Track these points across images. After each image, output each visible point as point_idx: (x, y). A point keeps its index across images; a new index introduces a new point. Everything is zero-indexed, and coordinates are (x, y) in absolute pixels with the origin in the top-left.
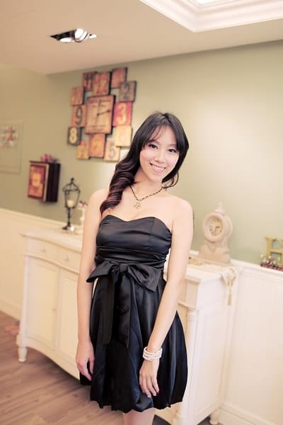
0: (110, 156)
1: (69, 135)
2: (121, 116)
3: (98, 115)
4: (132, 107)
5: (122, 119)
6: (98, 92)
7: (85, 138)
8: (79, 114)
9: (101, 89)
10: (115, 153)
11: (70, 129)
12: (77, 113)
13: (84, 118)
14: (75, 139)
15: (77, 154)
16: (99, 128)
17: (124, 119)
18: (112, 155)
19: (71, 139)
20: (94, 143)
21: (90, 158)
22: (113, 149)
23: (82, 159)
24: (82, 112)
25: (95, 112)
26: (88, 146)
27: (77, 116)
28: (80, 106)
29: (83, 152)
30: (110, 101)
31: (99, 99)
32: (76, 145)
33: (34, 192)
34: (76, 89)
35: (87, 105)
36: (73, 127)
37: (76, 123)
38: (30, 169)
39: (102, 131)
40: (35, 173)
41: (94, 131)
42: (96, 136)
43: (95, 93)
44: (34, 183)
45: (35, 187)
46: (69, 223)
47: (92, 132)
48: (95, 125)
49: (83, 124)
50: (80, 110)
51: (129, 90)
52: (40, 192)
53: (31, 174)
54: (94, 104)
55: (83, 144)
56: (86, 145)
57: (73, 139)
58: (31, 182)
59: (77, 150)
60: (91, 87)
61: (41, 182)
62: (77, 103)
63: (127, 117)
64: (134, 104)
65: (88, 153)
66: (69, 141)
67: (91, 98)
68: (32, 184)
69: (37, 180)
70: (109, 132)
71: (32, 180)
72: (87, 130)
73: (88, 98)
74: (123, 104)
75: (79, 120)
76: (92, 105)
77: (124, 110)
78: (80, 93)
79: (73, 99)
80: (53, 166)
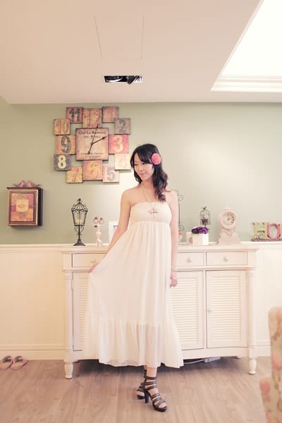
0: (108, 178)
1: (56, 162)
2: (118, 146)
3: (92, 144)
4: (127, 139)
5: (118, 148)
6: (89, 125)
7: (75, 164)
8: (66, 143)
9: (93, 122)
10: (114, 176)
11: (56, 156)
12: (63, 142)
13: (73, 147)
14: (65, 165)
15: (66, 179)
16: (95, 155)
17: (122, 148)
18: (111, 178)
19: (59, 165)
20: (90, 169)
21: (83, 181)
22: (112, 173)
23: (74, 183)
24: (69, 141)
25: (88, 141)
26: (80, 171)
27: (63, 145)
28: (65, 136)
29: (75, 176)
30: (105, 133)
31: (91, 131)
32: (65, 171)
33: (20, 218)
34: (60, 121)
35: (76, 136)
36: (61, 155)
37: (64, 151)
38: (10, 196)
39: (99, 158)
40: (19, 199)
41: (88, 158)
42: (92, 162)
43: (85, 125)
44: (18, 209)
45: (21, 213)
46: (79, 240)
47: (86, 159)
48: (89, 153)
49: (72, 152)
50: (66, 140)
51: (124, 125)
52: (30, 217)
53: (13, 200)
54: (86, 135)
55: (75, 170)
56: (78, 171)
57: (62, 165)
58: (13, 208)
59: (66, 175)
60: (78, 120)
61: (30, 207)
62: (62, 133)
63: (124, 146)
64: (129, 137)
65: (81, 177)
66: (58, 167)
67: (82, 130)
68: (15, 210)
69: (24, 205)
70: (106, 159)
71: (15, 206)
72: (79, 157)
73: (77, 129)
74: (118, 136)
75: (66, 149)
76: (82, 135)
77: (121, 141)
78: (65, 125)
79: (56, 129)
80: (40, 191)
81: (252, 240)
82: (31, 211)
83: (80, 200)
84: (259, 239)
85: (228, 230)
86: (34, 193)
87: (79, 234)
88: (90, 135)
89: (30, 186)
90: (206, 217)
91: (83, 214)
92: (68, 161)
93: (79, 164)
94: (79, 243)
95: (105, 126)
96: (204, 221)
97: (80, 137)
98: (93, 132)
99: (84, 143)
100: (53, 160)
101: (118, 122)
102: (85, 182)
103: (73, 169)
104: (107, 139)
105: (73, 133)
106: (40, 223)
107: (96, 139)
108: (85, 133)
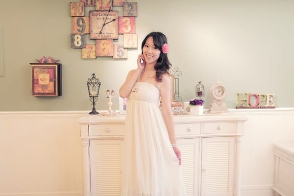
0: (118, 55)
1: (73, 40)
2: (126, 27)
3: (104, 25)
4: (134, 21)
5: (127, 29)
6: (101, 8)
7: (89, 42)
8: (81, 24)
9: (104, 5)
10: (123, 53)
11: (73, 35)
12: (78, 22)
13: (87, 27)
14: (80, 43)
15: (82, 55)
16: (106, 35)
17: (129, 29)
18: (121, 55)
19: (75, 43)
20: (102, 47)
21: (96, 57)
22: (121, 50)
23: (88, 59)
24: (83, 22)
25: (101, 23)
26: (94, 49)
27: (79, 25)
28: (80, 17)
29: (89, 53)
30: (115, 15)
31: (103, 13)
32: (81, 48)
33: (42, 90)
34: (75, 3)
35: (89, 17)
36: (77, 34)
37: (79, 31)
38: (33, 71)
39: (110, 37)
40: (41, 73)
41: (101, 38)
42: (104, 41)
43: (98, 8)
44: (40, 82)
45: (43, 85)
46: (94, 109)
47: (99, 38)
48: (101, 33)
49: (86, 31)
50: (81, 21)
51: (132, 8)
52: (51, 89)
53: (35, 74)
54: (98, 17)
55: (89, 48)
56: (92, 48)
57: (78, 43)
58: (36, 81)
59: (82, 52)
60: (91, 3)
61: (51, 80)
62: (78, 15)
63: (132, 27)
64: (136, 19)
65: (94, 54)
66: (74, 45)
67: (95, 13)
68: (38, 83)
69: (45, 79)
70: (116, 38)
71: (38, 80)
72: (93, 36)
73: (90, 11)
74: (127, 19)
75: (81, 29)
76: (95, 17)
77: (129, 23)
78: (80, 8)
79: (72, 11)
80: (59, 66)
81: (236, 108)
82: (52, 84)
83: (94, 75)
84: (242, 107)
85: (219, 101)
86: (54, 68)
87: (94, 103)
88: (101, 17)
89: (51, 62)
90: (201, 90)
91: (97, 87)
92: (83, 40)
93: (92, 43)
94: (94, 112)
95: (115, 9)
96: (200, 94)
97: (94, 18)
98: (105, 15)
99: (97, 24)
100: (70, 39)
101: (126, 6)
102: (98, 58)
103: (87, 47)
104: (117, 20)
105: (87, 14)
106: (60, 94)
107: (108, 21)
108: (97, 15)
